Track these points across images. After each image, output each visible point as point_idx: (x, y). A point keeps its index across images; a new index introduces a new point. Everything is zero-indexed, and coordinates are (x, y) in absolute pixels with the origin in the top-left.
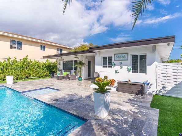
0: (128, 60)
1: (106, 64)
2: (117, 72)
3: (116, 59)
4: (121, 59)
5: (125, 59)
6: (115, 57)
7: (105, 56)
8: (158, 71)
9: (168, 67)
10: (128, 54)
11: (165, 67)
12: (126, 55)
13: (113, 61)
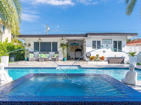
0: (111, 44)
1: (96, 46)
2: (104, 52)
3: (103, 43)
4: (107, 43)
5: (110, 43)
6: (103, 41)
7: (94, 40)
8: (128, 50)
9: (131, 48)
10: (112, 40)
11: (130, 48)
12: (110, 41)
13: (101, 44)
